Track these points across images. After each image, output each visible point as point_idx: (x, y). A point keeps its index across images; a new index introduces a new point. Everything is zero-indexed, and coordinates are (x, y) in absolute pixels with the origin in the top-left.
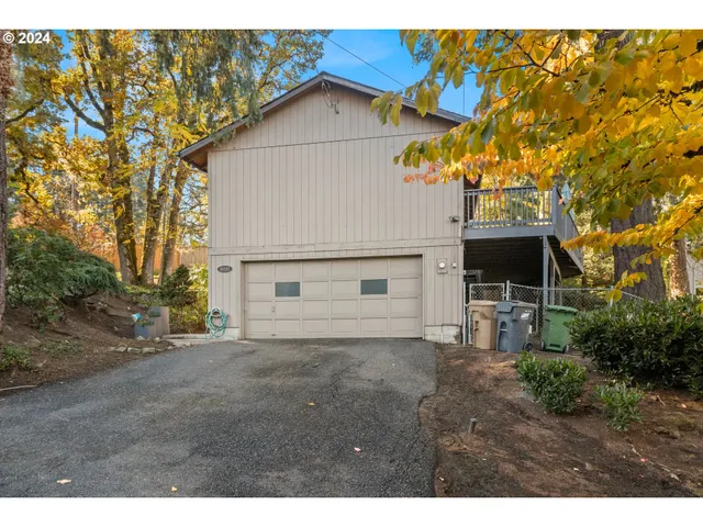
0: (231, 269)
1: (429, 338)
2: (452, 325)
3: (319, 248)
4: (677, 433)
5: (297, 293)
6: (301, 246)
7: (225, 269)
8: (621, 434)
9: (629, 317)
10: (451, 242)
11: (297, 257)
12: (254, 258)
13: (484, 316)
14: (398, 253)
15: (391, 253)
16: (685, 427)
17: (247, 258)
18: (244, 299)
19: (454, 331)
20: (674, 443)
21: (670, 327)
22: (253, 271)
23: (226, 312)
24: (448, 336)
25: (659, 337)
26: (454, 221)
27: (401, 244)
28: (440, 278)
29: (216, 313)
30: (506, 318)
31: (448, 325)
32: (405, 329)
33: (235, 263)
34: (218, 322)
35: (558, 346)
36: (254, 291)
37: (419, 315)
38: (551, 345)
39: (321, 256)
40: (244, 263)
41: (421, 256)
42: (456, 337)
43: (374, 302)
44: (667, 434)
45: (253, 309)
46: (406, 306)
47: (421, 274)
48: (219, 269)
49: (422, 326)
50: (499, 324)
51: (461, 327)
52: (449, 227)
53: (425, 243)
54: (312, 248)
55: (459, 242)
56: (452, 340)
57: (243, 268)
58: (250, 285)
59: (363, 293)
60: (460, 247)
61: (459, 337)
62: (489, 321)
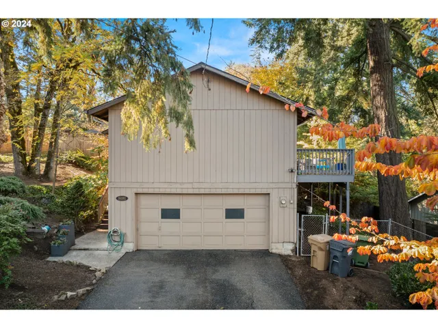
0: (127, 198)
1: (274, 251)
2: (290, 242)
3: (196, 185)
5: (178, 217)
6: (182, 183)
7: (122, 198)
10: (289, 186)
12: (145, 191)
13: (321, 249)
17: (140, 191)
18: (137, 220)
19: (291, 246)
22: (144, 200)
23: (124, 231)
24: (286, 249)
26: (292, 171)
27: (255, 185)
28: (281, 210)
29: (114, 232)
30: (338, 254)
31: (287, 242)
32: (256, 244)
33: (130, 194)
35: (363, 263)
36: (144, 214)
37: (268, 232)
38: (359, 262)
39: (196, 191)
40: (136, 194)
41: (269, 194)
42: (292, 251)
43: (235, 224)
45: (144, 228)
46: (259, 228)
47: (269, 207)
48: (117, 198)
49: (268, 241)
50: (332, 256)
51: (296, 244)
52: (288, 175)
53: (271, 185)
54: (190, 186)
55: (294, 186)
56: (290, 253)
57: (137, 199)
58: (142, 210)
59: (227, 217)
60: (296, 190)
61: (294, 250)
62: (324, 252)
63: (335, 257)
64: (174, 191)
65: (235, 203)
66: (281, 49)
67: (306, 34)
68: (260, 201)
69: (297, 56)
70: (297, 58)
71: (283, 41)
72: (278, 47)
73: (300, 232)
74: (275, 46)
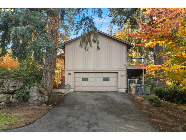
0: (71, 74)
1: (119, 91)
2: (124, 88)
3: (94, 70)
4: (174, 109)
5: (88, 80)
6: (89, 69)
7: (70, 74)
8: (166, 109)
9: (166, 89)
10: (124, 70)
11: (88, 72)
12: (77, 71)
13: (134, 87)
14: (112, 72)
15: (110, 72)
16: (175, 108)
17: (75, 71)
18: (74, 81)
19: (125, 90)
20: (174, 111)
21: (172, 91)
22: (77, 75)
23: (70, 85)
24: (123, 91)
25: (171, 93)
26: (125, 65)
27: (113, 70)
28: (121, 77)
29: (67, 85)
30: (139, 88)
32: (113, 89)
33: (72, 73)
34: (68, 87)
35: (147, 93)
36: (77, 79)
37: (117, 86)
39: (94, 72)
40: (74, 72)
41: (117, 72)
42: (125, 91)
43: (106, 83)
44: (173, 109)
45: (77, 84)
46: (114, 84)
47: (117, 77)
48: (68, 74)
49: (117, 88)
50: (137, 89)
51: (126, 89)
52: (124, 66)
53: (118, 70)
54: (92, 70)
55: (126, 70)
56: (124, 92)
57: (74, 74)
58: (76, 78)
59: (104, 80)
60: (126, 71)
61: (126, 91)
62: (135, 88)
63: (138, 89)
64: (86, 72)
65: (106, 76)
66: (121, 25)
67: (131, 20)
68: (114, 75)
69: (128, 29)
70: (128, 30)
71: (122, 22)
72: (120, 25)
73: (128, 85)
74: (119, 24)
